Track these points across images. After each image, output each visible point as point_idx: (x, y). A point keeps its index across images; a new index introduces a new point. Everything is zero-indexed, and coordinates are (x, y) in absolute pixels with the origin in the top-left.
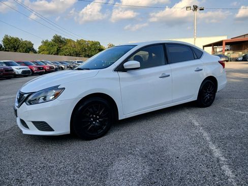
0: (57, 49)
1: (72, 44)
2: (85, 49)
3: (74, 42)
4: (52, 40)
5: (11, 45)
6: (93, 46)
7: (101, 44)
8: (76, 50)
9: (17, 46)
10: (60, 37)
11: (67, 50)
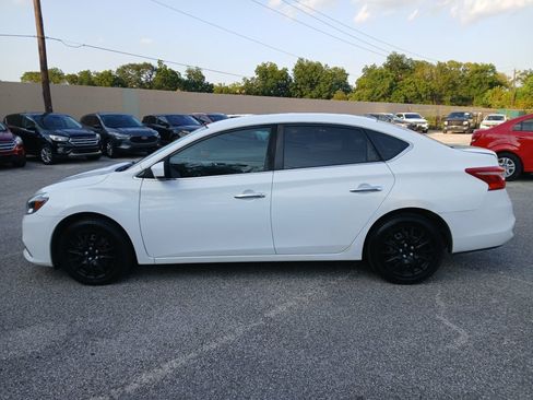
0: (391, 84)
1: (427, 71)
2: (454, 83)
3: (431, 66)
4: (385, 65)
5: (307, 77)
6: (476, 75)
7: (498, 70)
8: (433, 86)
9: (315, 79)
10: (403, 56)
11: (411, 87)
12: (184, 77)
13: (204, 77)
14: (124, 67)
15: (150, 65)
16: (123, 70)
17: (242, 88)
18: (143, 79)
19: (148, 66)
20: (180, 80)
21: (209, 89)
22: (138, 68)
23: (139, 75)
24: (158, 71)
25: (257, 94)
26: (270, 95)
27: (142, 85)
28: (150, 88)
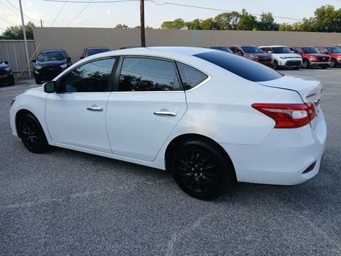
12: (259, 19)
13: (273, 19)
14: (220, 16)
15: (236, 13)
16: (219, 17)
17: (302, 26)
18: (231, 23)
19: (235, 14)
20: (255, 22)
21: (276, 28)
22: (228, 16)
23: (229, 20)
24: (242, 17)
25: (313, 30)
26: (324, 31)
27: (230, 28)
28: (235, 29)
